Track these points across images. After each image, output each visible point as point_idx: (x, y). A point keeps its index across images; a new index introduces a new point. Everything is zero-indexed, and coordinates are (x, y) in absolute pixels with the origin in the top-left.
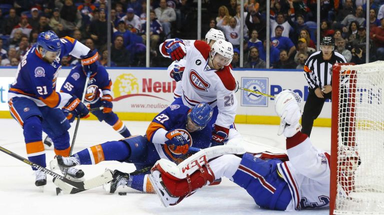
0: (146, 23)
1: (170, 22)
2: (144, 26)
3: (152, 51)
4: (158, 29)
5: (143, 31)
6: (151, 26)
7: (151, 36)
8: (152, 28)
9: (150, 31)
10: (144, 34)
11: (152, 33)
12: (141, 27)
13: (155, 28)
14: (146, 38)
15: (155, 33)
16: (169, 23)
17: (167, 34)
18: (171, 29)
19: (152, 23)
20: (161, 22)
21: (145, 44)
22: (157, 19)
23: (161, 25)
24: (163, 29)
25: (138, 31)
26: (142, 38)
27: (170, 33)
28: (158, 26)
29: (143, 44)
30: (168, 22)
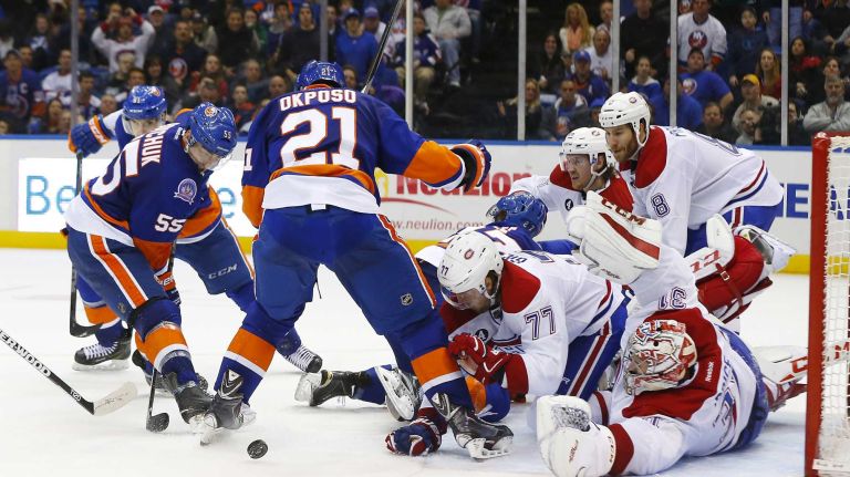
0: (405, 40)
1: (457, 39)
2: (401, 47)
3: (417, 103)
4: (432, 53)
5: (399, 59)
6: (415, 47)
7: (415, 70)
8: (418, 53)
9: (414, 59)
10: (401, 64)
11: (417, 62)
12: (394, 50)
13: (425, 52)
14: (405, 74)
15: (425, 63)
16: (457, 42)
17: (451, 64)
18: (460, 55)
19: (417, 42)
20: (437, 38)
21: (404, 88)
22: (429, 31)
23: (438, 45)
24: (443, 53)
25: (388, 58)
26: (395, 74)
27: (458, 63)
28: (431, 49)
29: (399, 86)
30: (453, 38)
